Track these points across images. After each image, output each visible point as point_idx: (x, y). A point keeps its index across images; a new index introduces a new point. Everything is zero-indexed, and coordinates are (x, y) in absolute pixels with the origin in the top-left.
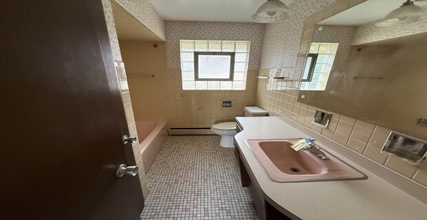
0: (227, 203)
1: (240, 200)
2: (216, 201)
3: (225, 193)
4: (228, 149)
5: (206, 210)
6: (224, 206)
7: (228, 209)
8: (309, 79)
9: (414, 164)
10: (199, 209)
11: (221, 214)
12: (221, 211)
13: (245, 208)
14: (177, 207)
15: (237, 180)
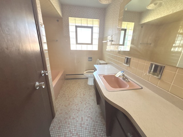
0: (91, 114)
1: (96, 112)
2: (86, 113)
3: (90, 109)
4: (91, 86)
5: (82, 118)
6: (89, 115)
7: (91, 117)
8: (123, 45)
9: (158, 77)
10: (79, 118)
11: (88, 120)
12: (88, 118)
13: (98, 116)
14: (70, 117)
15: (95, 102)
